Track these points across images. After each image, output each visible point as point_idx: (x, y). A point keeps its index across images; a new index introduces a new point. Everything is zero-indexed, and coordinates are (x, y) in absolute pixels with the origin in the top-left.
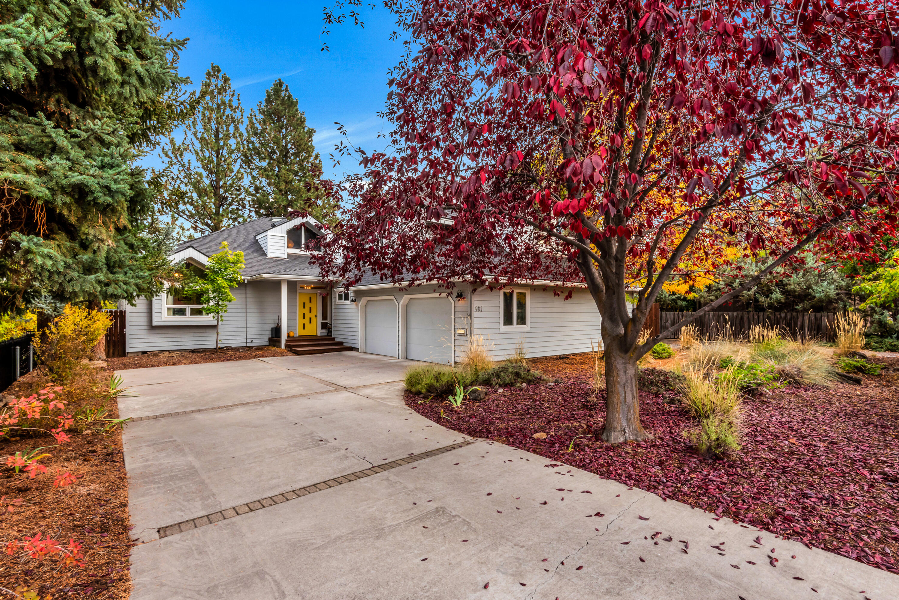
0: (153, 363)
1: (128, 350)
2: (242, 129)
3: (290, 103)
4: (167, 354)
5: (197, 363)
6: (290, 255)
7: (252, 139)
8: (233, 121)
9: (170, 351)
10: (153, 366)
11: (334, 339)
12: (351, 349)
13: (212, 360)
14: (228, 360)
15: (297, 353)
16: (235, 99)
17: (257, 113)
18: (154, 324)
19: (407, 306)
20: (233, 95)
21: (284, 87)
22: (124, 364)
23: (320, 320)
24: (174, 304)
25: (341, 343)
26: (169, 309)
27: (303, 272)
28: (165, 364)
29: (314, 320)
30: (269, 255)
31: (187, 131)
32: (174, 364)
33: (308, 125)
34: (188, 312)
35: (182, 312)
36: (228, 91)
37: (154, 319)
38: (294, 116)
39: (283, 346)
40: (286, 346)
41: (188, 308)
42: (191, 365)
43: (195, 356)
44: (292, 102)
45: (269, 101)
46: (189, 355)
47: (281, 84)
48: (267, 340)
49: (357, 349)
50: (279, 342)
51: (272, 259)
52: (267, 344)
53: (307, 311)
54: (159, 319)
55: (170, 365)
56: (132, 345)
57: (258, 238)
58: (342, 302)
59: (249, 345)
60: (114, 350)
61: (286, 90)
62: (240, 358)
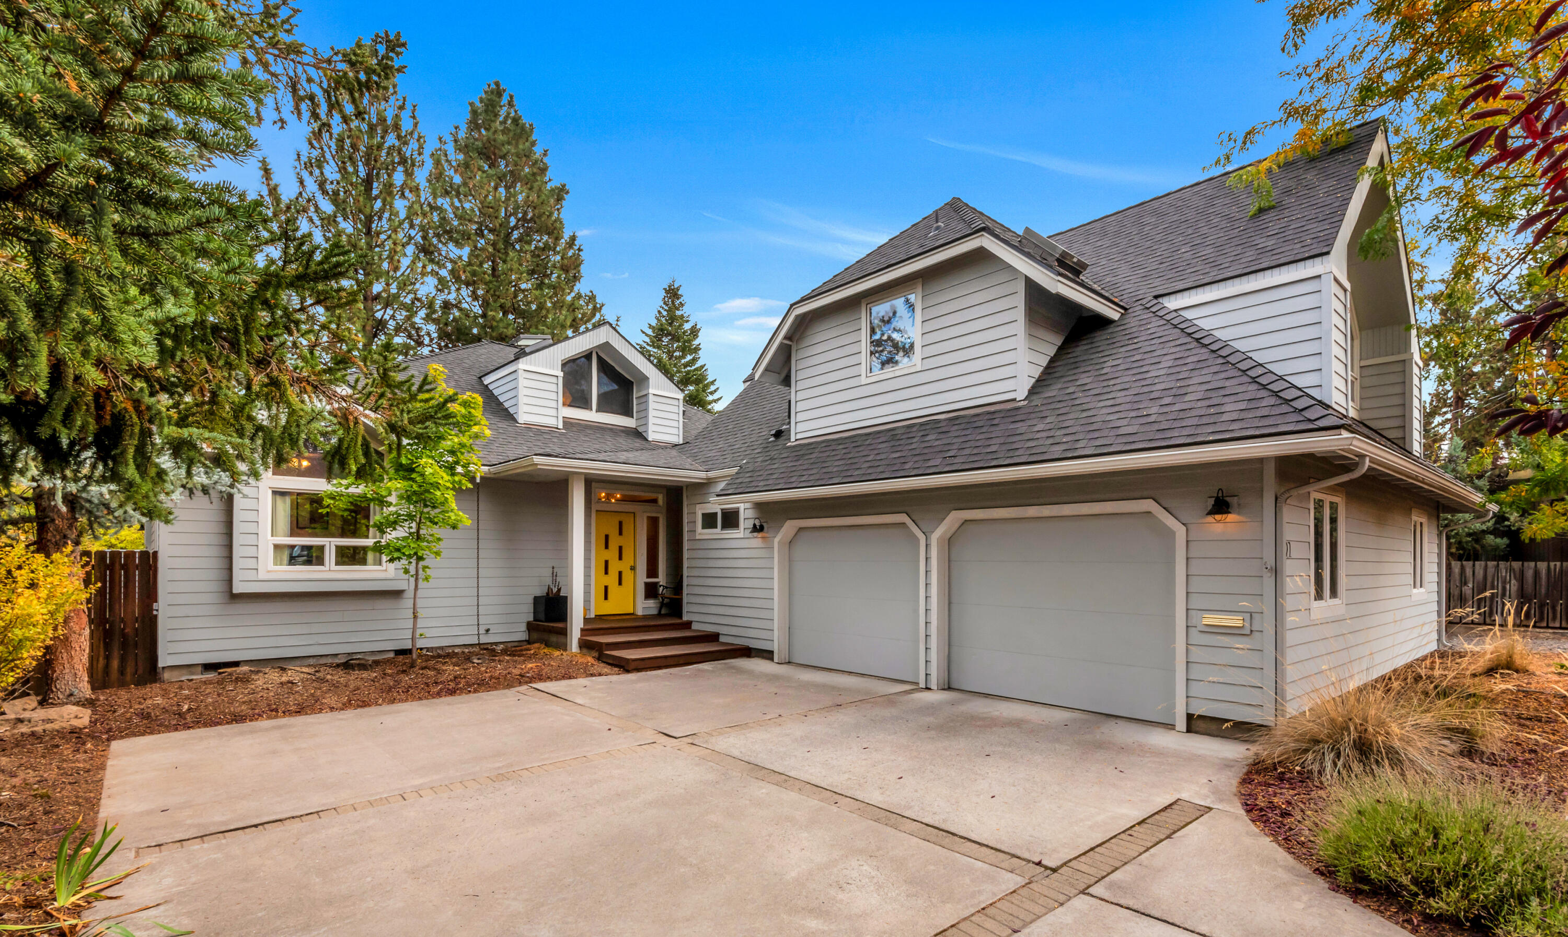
0: (237, 708)
1: (164, 660)
2: (421, 176)
3: (520, 131)
4: (274, 676)
5: (365, 704)
6: (568, 423)
7: (440, 201)
8: (403, 161)
9: (280, 664)
10: (238, 718)
11: (688, 625)
12: (747, 652)
13: (410, 694)
14: (452, 692)
15: (624, 666)
16: (405, 115)
17: (450, 148)
18: (238, 588)
19: (950, 542)
20: (401, 108)
21: (505, 100)
22: (145, 716)
23: (642, 578)
24: (292, 534)
25: (713, 637)
26: (277, 547)
27: (623, 456)
28: (274, 711)
29: (628, 576)
30: (522, 418)
31: (305, 175)
32: (300, 711)
33: (554, 179)
34: (330, 556)
35: (312, 556)
36: (392, 99)
37: (238, 575)
38: (527, 156)
39: (574, 646)
40: (585, 645)
41: (330, 544)
42: (350, 713)
43: (354, 678)
44: (523, 128)
45: (474, 125)
46: (339, 676)
47: (499, 93)
48: (523, 627)
49: (767, 655)
50: (564, 632)
51: (529, 427)
52: (523, 636)
53: (612, 554)
54: (251, 575)
55: (287, 713)
56: (173, 648)
57: (487, 380)
58: (717, 532)
59: (484, 639)
60: (123, 660)
61: (511, 104)
62: (482, 685)
